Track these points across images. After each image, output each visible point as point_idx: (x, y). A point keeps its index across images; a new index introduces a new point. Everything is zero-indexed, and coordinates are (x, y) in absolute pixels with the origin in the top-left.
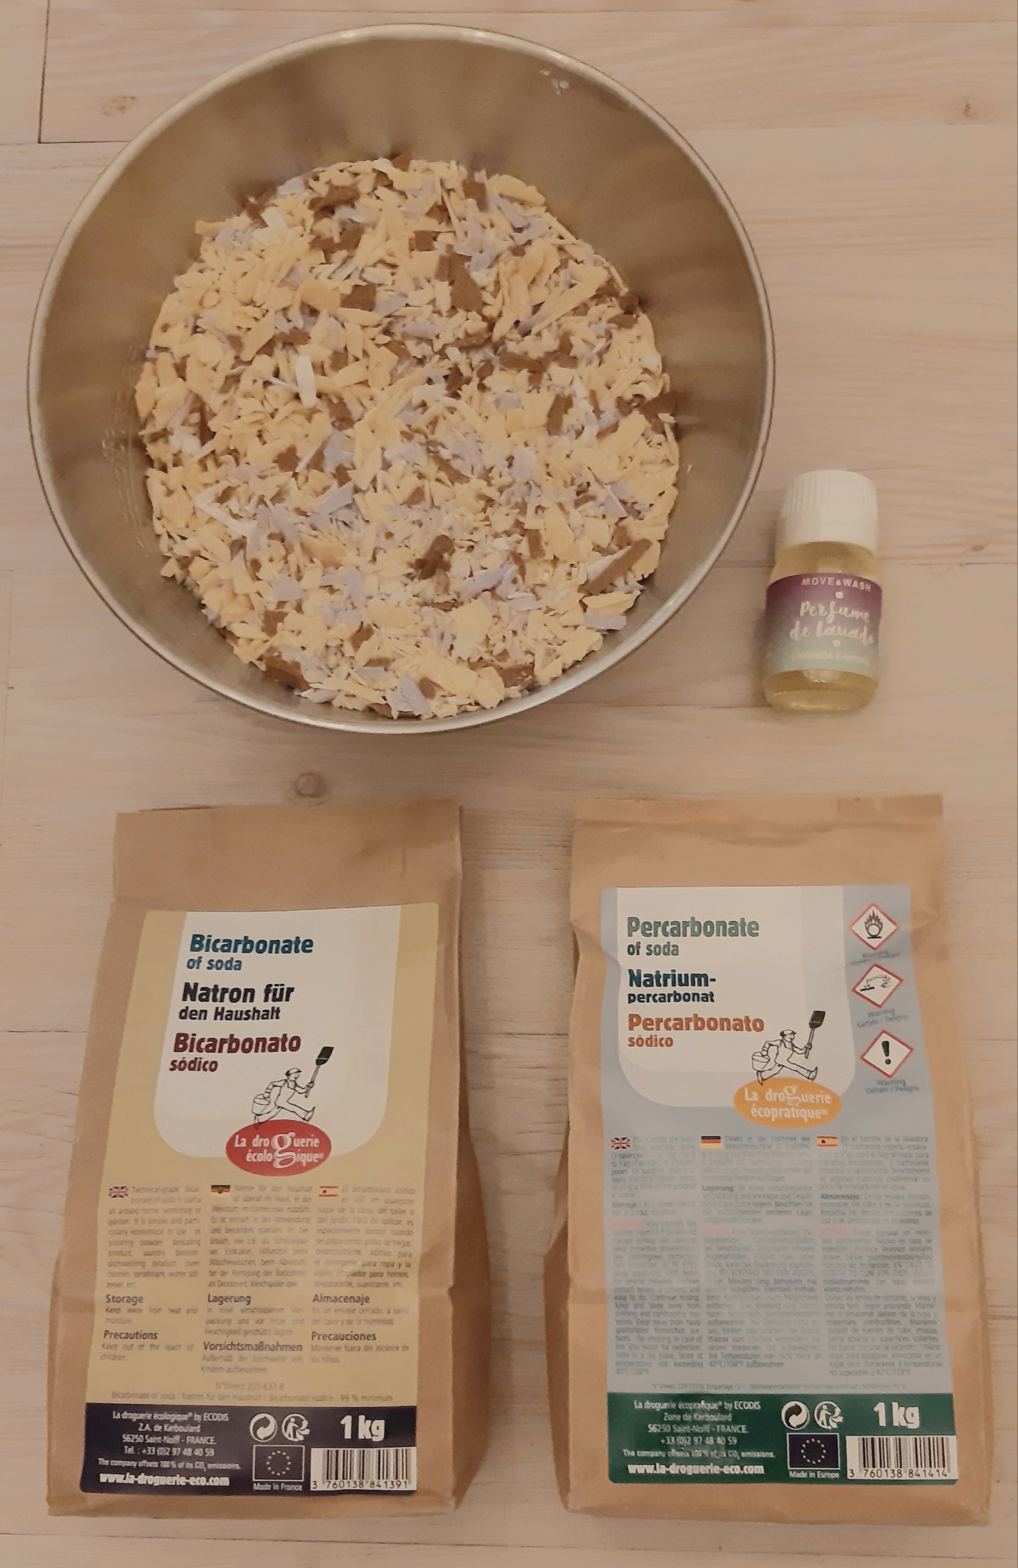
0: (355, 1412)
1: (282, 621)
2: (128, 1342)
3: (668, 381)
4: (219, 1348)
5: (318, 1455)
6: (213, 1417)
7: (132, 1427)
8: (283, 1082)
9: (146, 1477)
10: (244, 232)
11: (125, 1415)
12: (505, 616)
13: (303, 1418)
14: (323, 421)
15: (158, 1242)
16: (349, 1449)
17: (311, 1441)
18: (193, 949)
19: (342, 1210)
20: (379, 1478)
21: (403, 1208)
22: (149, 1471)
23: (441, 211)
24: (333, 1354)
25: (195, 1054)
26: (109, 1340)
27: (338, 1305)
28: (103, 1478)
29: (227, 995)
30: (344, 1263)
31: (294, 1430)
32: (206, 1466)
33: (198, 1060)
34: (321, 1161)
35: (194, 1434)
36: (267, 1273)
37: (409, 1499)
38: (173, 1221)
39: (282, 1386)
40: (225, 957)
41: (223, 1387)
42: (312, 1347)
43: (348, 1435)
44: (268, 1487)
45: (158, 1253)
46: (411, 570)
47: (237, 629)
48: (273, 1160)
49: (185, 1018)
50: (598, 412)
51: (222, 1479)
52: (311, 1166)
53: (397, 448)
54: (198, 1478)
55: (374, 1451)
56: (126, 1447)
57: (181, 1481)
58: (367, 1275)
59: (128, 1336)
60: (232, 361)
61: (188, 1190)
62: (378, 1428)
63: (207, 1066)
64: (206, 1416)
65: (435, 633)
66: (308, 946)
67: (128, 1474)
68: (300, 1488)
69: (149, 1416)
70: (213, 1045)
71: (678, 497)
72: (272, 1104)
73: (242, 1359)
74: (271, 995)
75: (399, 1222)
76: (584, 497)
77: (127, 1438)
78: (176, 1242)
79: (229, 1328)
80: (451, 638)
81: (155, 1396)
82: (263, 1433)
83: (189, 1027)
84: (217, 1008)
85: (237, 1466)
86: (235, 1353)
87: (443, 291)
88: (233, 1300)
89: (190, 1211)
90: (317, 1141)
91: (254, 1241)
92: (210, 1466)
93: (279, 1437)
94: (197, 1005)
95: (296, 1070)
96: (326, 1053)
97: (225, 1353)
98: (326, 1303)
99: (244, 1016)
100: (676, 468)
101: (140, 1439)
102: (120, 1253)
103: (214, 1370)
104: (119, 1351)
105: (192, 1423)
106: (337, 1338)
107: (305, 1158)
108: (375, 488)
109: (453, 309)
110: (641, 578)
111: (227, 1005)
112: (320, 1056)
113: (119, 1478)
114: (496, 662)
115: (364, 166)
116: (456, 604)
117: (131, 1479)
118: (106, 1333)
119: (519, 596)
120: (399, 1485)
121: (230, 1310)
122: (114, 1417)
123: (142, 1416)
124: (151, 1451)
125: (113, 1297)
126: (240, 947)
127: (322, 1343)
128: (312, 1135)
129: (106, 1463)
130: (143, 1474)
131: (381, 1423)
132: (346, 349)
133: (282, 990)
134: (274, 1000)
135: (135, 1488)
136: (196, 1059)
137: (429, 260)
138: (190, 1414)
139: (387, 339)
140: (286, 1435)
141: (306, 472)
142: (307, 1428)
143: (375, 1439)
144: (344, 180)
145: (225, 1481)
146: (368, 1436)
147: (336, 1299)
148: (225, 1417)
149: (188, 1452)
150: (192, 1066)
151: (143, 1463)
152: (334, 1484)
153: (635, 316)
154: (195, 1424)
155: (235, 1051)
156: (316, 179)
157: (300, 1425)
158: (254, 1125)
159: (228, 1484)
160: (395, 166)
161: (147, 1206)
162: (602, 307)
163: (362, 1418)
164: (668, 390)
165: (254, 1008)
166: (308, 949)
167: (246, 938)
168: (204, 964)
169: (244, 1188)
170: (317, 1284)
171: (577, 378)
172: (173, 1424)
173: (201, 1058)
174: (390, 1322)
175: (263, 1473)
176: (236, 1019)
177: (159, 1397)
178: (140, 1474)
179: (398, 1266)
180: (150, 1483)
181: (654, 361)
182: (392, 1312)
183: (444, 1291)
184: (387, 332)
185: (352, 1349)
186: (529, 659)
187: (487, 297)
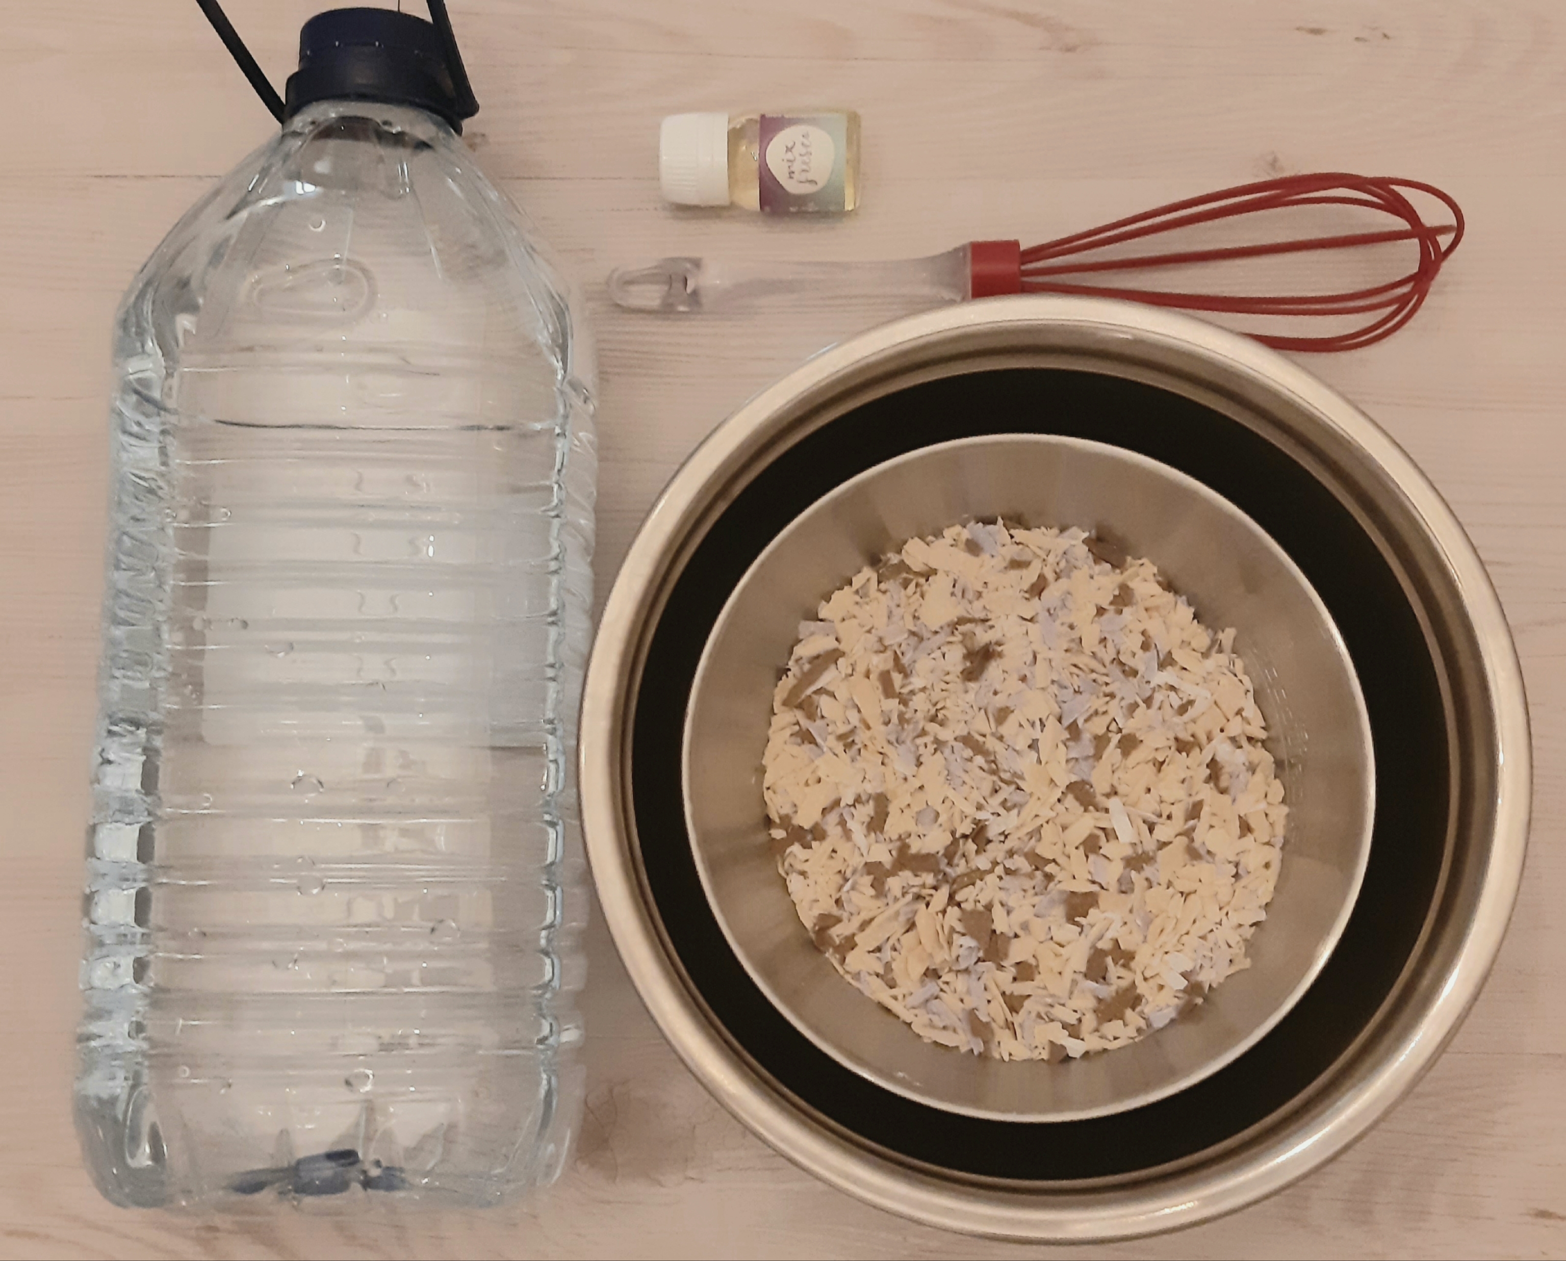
1: (1115, 596)
10: (1201, 966)
12: (909, 618)
14: (1100, 785)
23: (1014, 1004)
46: (999, 649)
47: (1158, 590)
50: (842, 823)
53: (1025, 764)
60: (1195, 835)
65: (970, 595)
71: (762, 759)
76: (848, 738)
80: (956, 592)
87: (1001, 923)
100: (766, 785)
108: (1040, 720)
109: (989, 907)
110: (789, 673)
114: (911, 577)
115: (1093, 1043)
116: (954, 626)
119: (896, 638)
132: (1087, 857)
137: (1018, 952)
139: (1050, 868)
141: (1110, 735)
144: (1113, 1027)
153: (817, 928)
156: (1139, 1030)
160: (1063, 1047)
162: (848, 932)
164: (778, 857)
171: (865, 854)
181: (795, 883)
184: (1049, 877)
186: (883, 586)
187: (959, 927)
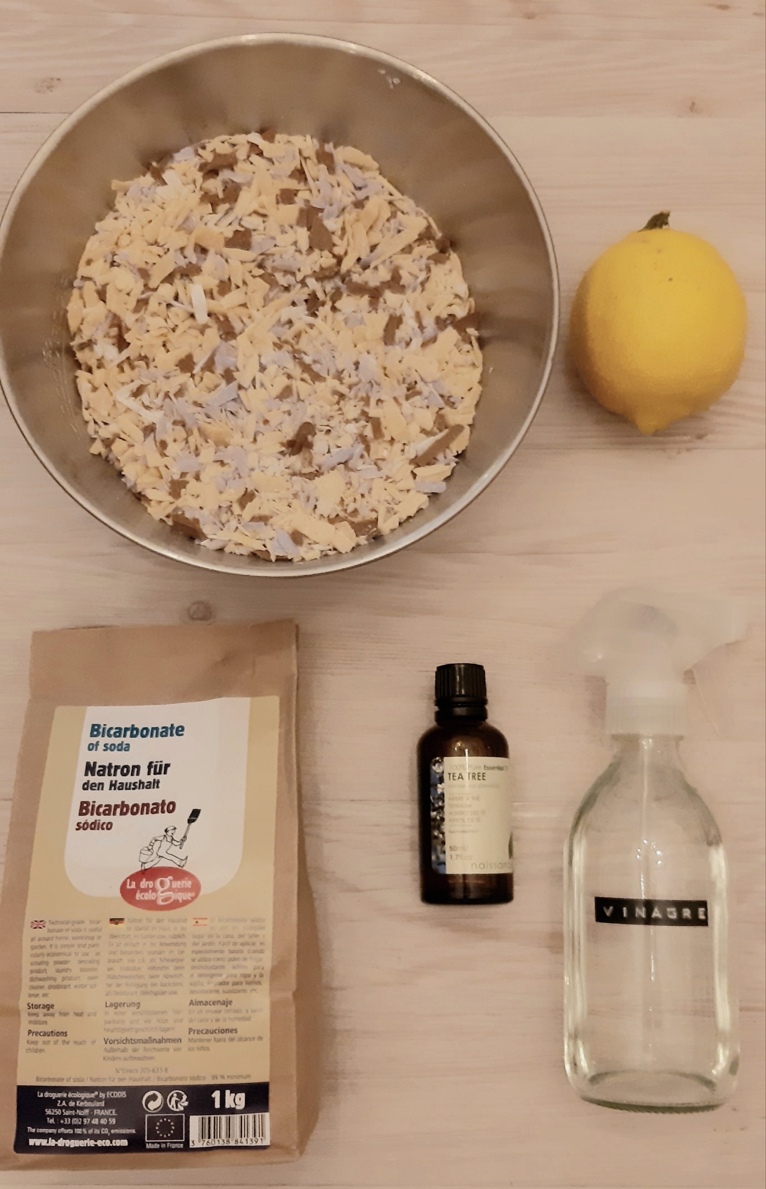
0: (222, 1088)
1: (185, 487)
2: (46, 1038)
3: (473, 303)
4: (116, 1042)
5: (195, 1121)
6: (114, 1095)
7: (52, 1103)
8: (163, 837)
9: (64, 1141)
10: (149, 189)
11: (47, 1095)
12: (355, 482)
13: (183, 1093)
14: (213, 333)
15: (65, 962)
16: (218, 1116)
17: (190, 1111)
18: (92, 735)
19: (211, 936)
20: (241, 1137)
21: (257, 932)
22: (66, 1137)
23: (300, 174)
24: (205, 1044)
25: (95, 817)
26: (33, 1038)
27: (208, 1007)
28: (32, 1142)
29: (119, 771)
30: (212, 976)
31: (177, 1102)
32: (110, 1131)
33: (98, 822)
34: (193, 899)
35: (100, 1108)
36: (153, 985)
37: (266, 1151)
38: (79, 946)
39: (166, 1069)
40: (117, 741)
41: (121, 1072)
42: (189, 1039)
43: (217, 1105)
44: (157, 1146)
45: (66, 970)
46: (283, 449)
47: (150, 493)
48: (157, 898)
49: (87, 789)
50: (421, 327)
51: (122, 1141)
52: (186, 903)
53: (270, 355)
54: (104, 1141)
55: (237, 1117)
56: (48, 1118)
57: (91, 1143)
58: (230, 984)
59: (45, 1034)
60: (142, 288)
61: (92, 922)
62: (240, 1099)
63: (105, 826)
64: (109, 1094)
65: (302, 496)
66: (181, 731)
67: (50, 1139)
68: (182, 1145)
69: (65, 1095)
70: (109, 810)
71: (482, 392)
72: (155, 854)
73: (135, 1050)
74: (152, 770)
75: (254, 944)
76: (413, 392)
77: (48, 1112)
78: (81, 962)
79: (123, 1027)
80: (315, 500)
81: (68, 1080)
82: (153, 1105)
83: (90, 796)
84: (111, 781)
85: (134, 1131)
86: (129, 1046)
87: (303, 235)
88: (125, 1005)
89: (92, 938)
90: (190, 883)
91: (143, 961)
92: (112, 1131)
93: (165, 1108)
94: (95, 779)
95: (173, 828)
96: (195, 813)
97: (122, 1046)
98: (199, 1006)
99: (132, 787)
100: (480, 370)
101: (58, 1112)
102: (39, 971)
103: (114, 1059)
104: (40, 1046)
105: (98, 1099)
106: (207, 1032)
107: (181, 897)
108: (255, 387)
109: (311, 249)
110: (456, 454)
111: (120, 778)
112: (190, 817)
113: (44, 1142)
114: (350, 518)
115: (240, 139)
116: (318, 474)
117: (52, 1143)
118: (30, 1032)
119: (366, 468)
120: (257, 1142)
121: (123, 1013)
122: (38, 1096)
123: (59, 1095)
124: (67, 1121)
125: (32, 1005)
126: (129, 733)
127: (196, 1036)
128: (187, 879)
129: (34, 1130)
130: (61, 1139)
131: (242, 1096)
132: (229, 279)
133: (161, 766)
134: (155, 773)
135: (56, 1149)
136: (96, 821)
137: (291, 212)
138: (96, 1093)
139: (261, 272)
140: (171, 1107)
141: (200, 373)
142: (186, 1100)
143: (238, 1108)
144: (225, 149)
145: (124, 1143)
146: (233, 1106)
147: (206, 1003)
148: (123, 1094)
149: (95, 1121)
150: (93, 826)
151: (62, 1130)
152: (208, 1142)
153: (447, 255)
154: (100, 1100)
155: (125, 814)
156: (204, 148)
157: (181, 1098)
158: (141, 871)
159: (127, 1144)
160: (264, 139)
161: (59, 934)
162: (423, 248)
163: (228, 1092)
164: (473, 311)
165: (140, 781)
166: (180, 733)
167: (133, 726)
168: (101, 747)
169: (134, 920)
170: (192, 992)
171: (405, 302)
172: (83, 1101)
173: (99, 820)
174: (249, 1019)
175: (153, 1135)
176: (126, 789)
177: (72, 1080)
178: (59, 1139)
179: (253, 976)
180: (67, 1145)
181: (462, 289)
182: (250, 1011)
183: (289, 995)
184: (260, 266)
185: (219, 1040)
186: (373, 515)
187: (336, 239)
